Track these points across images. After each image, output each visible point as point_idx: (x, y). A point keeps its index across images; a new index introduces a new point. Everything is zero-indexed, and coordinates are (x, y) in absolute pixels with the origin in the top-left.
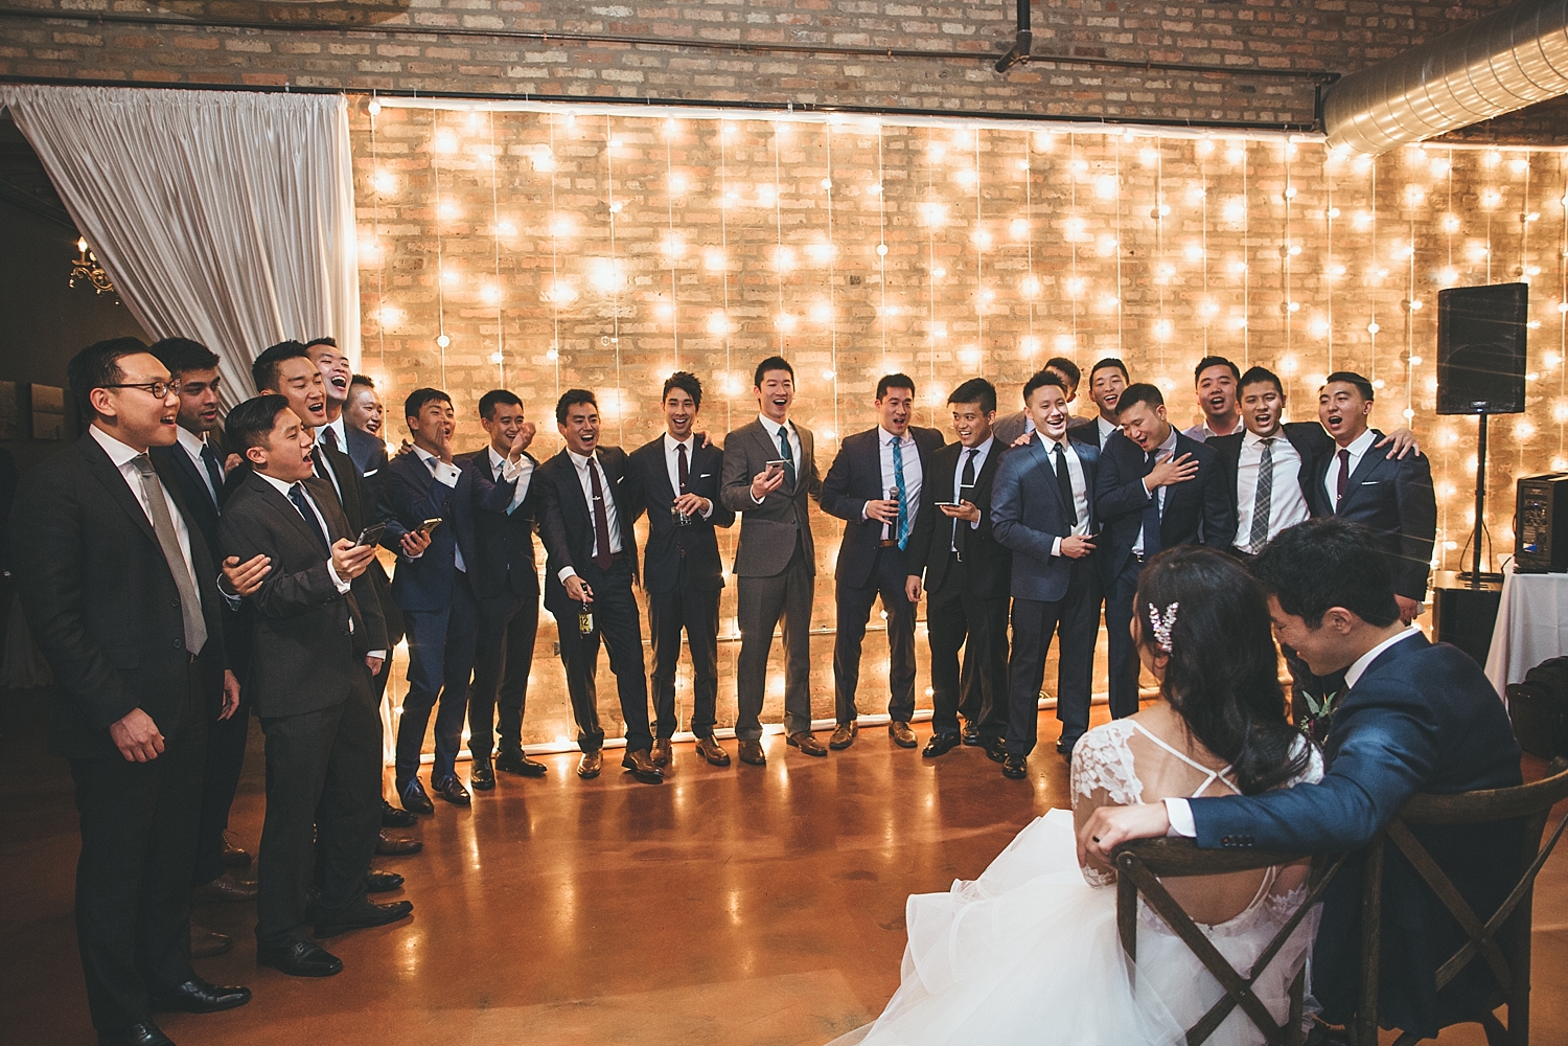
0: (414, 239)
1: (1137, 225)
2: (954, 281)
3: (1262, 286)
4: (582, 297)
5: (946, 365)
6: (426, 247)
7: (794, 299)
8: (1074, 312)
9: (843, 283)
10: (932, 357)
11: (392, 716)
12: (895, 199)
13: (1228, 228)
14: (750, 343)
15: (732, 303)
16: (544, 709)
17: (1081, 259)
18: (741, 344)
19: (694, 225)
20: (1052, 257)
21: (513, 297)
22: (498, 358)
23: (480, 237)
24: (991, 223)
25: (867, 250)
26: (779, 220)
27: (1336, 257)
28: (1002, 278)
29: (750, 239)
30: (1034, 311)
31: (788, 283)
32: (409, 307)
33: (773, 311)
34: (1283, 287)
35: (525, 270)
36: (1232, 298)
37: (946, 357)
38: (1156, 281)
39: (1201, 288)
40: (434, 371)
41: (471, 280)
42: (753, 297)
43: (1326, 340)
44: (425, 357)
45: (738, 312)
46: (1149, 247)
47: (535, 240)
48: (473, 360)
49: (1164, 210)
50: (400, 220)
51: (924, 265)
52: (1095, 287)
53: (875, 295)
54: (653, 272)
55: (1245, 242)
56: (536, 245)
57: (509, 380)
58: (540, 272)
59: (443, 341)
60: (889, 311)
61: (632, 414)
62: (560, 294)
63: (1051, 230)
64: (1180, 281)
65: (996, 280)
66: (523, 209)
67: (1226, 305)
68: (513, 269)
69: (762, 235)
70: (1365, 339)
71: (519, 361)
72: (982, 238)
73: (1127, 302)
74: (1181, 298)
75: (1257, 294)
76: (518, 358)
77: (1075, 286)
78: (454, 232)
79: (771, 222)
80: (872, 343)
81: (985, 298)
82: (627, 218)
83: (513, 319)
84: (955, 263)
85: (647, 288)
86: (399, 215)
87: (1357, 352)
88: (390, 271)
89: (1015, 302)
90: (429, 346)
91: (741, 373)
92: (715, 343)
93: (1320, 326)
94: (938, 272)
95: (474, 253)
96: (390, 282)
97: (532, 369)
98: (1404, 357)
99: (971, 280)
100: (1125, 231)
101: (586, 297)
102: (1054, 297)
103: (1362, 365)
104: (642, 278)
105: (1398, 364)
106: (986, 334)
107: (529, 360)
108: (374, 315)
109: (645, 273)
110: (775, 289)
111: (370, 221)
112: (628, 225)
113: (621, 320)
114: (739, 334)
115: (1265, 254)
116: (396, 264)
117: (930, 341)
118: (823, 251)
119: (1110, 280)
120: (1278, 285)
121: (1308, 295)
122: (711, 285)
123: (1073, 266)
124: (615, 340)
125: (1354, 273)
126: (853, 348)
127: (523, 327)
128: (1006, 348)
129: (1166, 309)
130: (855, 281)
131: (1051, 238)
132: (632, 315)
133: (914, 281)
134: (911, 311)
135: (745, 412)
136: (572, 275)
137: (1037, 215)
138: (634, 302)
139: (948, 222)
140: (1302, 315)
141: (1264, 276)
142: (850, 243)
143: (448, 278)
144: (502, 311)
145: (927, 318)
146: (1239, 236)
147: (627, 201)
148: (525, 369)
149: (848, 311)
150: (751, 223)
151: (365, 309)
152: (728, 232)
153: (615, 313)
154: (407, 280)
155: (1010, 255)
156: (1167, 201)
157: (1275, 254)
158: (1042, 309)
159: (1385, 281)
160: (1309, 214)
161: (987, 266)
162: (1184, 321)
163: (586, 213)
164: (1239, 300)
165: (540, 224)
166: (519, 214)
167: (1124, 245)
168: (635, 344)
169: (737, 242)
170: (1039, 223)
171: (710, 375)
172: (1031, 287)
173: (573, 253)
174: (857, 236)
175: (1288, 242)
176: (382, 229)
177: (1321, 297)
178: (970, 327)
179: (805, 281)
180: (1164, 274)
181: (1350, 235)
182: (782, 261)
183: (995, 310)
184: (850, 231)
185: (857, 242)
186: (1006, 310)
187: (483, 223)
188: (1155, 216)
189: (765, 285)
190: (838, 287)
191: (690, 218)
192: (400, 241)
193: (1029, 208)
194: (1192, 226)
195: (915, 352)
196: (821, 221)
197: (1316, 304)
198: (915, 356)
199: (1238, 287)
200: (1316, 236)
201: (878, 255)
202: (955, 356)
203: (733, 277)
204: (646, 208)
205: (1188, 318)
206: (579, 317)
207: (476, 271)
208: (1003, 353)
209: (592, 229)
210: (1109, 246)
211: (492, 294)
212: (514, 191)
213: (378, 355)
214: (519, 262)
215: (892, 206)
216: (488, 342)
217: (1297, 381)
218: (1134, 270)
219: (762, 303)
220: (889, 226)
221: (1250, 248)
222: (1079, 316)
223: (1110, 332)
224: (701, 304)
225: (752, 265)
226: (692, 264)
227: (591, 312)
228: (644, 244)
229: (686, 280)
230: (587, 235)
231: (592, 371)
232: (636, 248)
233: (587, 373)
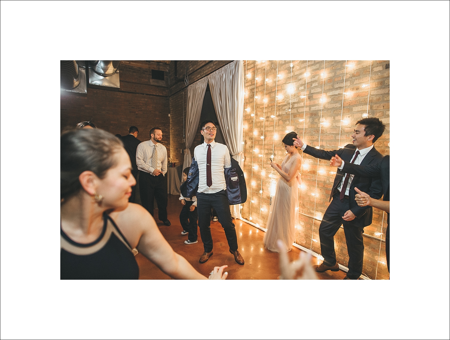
0: (253, 89)
4: (285, 97)
6: (255, 90)
7: (355, 83)
15: (329, 90)
18: (330, 106)
21: (270, 100)
23: (264, 84)
31: (352, 76)
32: (251, 107)
33: (344, 90)
35: (273, 92)
41: (262, 97)
42: (336, 86)
45: (330, 93)
47: (275, 82)
50: (251, 85)
54: (304, 84)
56: (276, 84)
58: (276, 92)
62: (280, 97)
68: (270, 92)
76: (270, 118)
78: (260, 85)
83: (270, 107)
85: (302, 90)
86: (251, 83)
88: (249, 98)
92: (321, 107)
96: (249, 101)
104: (300, 87)
108: (246, 110)
109: (301, 85)
111: (247, 86)
112: (298, 70)
113: (294, 103)
114: (329, 103)
116: (250, 96)
122: (322, 84)
124: (290, 110)
132: (297, 101)
135: (330, 133)
136: (283, 91)
138: (298, 96)
144: (268, 105)
148: (271, 121)
151: (244, 108)
153: (292, 101)
154: (252, 100)
163: (288, 70)
165: (277, 77)
166: (272, 75)
168: (297, 110)
169: (333, 64)
171: (319, 119)
173: (284, 84)
176: (249, 88)
179: (361, 73)
189: (343, 80)
190: (377, 73)
192: (251, 90)
203: (330, 80)
206: (284, 104)
209: (289, 74)
211: (266, 100)
212: (272, 69)
213: (246, 120)
214: (272, 90)
219: (341, 88)
224: (318, 93)
225: (338, 72)
226: (316, 78)
227: (287, 102)
228: (302, 75)
229: (314, 85)
230: (287, 77)
231: (286, 121)
232: (300, 77)
233: (284, 121)
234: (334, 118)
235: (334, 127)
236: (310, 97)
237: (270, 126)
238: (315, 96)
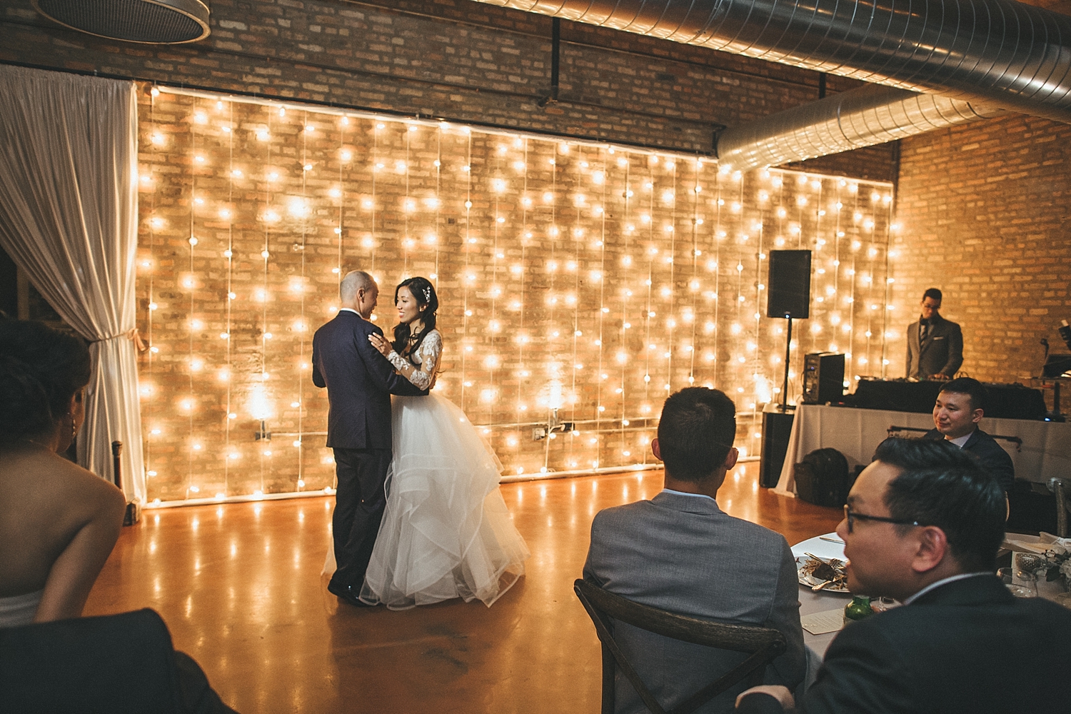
0: (176, 175)
1: (614, 200)
2: (509, 225)
3: (682, 240)
4: (283, 220)
5: (503, 274)
6: (184, 181)
7: (414, 230)
8: (577, 247)
9: (444, 222)
10: (495, 269)
11: (146, 475)
12: (477, 175)
13: (665, 206)
14: (386, 254)
15: (377, 230)
16: (247, 474)
17: (582, 218)
18: (381, 255)
19: (356, 181)
20: (566, 215)
21: (239, 216)
22: (229, 254)
23: (219, 178)
24: (532, 193)
25: (459, 204)
26: (407, 182)
27: (722, 226)
28: (537, 226)
29: (390, 192)
30: (555, 246)
31: (411, 220)
32: (170, 218)
33: (401, 236)
34: (693, 241)
35: (248, 201)
36: (665, 246)
37: (503, 269)
38: (624, 233)
39: (649, 239)
40: (185, 259)
41: (213, 204)
42: (390, 227)
43: (715, 272)
44: (180, 250)
45: (380, 235)
46: (621, 213)
47: (255, 183)
48: (212, 254)
49: (630, 194)
50: (167, 163)
51: (492, 215)
52: (589, 235)
53: (463, 231)
54: (329, 208)
55: (674, 214)
56: (256, 186)
57: (234, 268)
58: (257, 203)
59: (193, 241)
60: (471, 240)
61: (312, 293)
62: (269, 217)
63: (566, 200)
64: (637, 234)
65: (534, 226)
66: (249, 163)
67: (662, 249)
68: (240, 200)
69: (397, 190)
70: (735, 273)
71: (241, 257)
72: (526, 202)
73: (607, 244)
74: (637, 244)
75: (679, 244)
76: (240, 255)
77: (578, 233)
78: (203, 173)
79: (403, 182)
80: (460, 259)
81: (527, 236)
82: (314, 174)
83: (239, 230)
84: (510, 215)
85: (325, 217)
86: (167, 160)
87: (732, 280)
88: (159, 194)
89: (544, 240)
90: (183, 243)
91: (380, 272)
92: (365, 253)
93: (712, 265)
94: (500, 220)
95: (216, 188)
96: (159, 202)
97: (249, 262)
98: (756, 285)
99: (520, 226)
100: (608, 204)
101: (285, 221)
102: (566, 238)
103: (734, 288)
104: (322, 210)
105: (753, 288)
106: (527, 257)
107: (248, 256)
108: (147, 221)
109: (324, 208)
110: (403, 223)
111: (147, 162)
112: (315, 178)
113: (307, 235)
114: (380, 249)
115: (684, 222)
116: (164, 190)
117: (494, 260)
118: (433, 202)
119: (599, 231)
120: (690, 240)
121: (706, 247)
122: (364, 218)
123: (578, 221)
124: (302, 247)
125: (731, 236)
126: (449, 261)
127: (245, 236)
128: (538, 266)
129: (629, 250)
130: (451, 221)
131: (566, 204)
132: (314, 233)
133: (486, 224)
134: (483, 241)
136: (278, 206)
137: (558, 191)
138: (316, 225)
139: (508, 191)
140: (703, 258)
141: (683, 235)
142: (449, 199)
143: (198, 202)
144: (232, 225)
145: (493, 246)
146: (670, 211)
147: (315, 163)
148: (244, 262)
149: (447, 239)
150: (391, 182)
151: (141, 217)
152: (377, 188)
153: (303, 231)
154: (170, 201)
155: (542, 212)
156: (631, 188)
157: (689, 223)
158: (559, 245)
159: (747, 241)
160: (708, 201)
161: (529, 218)
162: (639, 257)
163: (288, 169)
164: (669, 247)
165: (259, 173)
166: (245, 166)
167: (607, 212)
168: (316, 250)
169: (381, 193)
170: (559, 195)
172: (554, 232)
173: (279, 192)
174: (455, 195)
175: (696, 216)
176: (155, 168)
177: (713, 248)
178: (517, 252)
179: (422, 219)
180: (629, 230)
181: (729, 215)
182: (408, 206)
183: (532, 244)
184: (450, 192)
185: (454, 199)
186: (538, 244)
187: (222, 169)
188: (625, 196)
189: (397, 220)
190: (441, 225)
191: (354, 177)
192: (166, 176)
193: (554, 186)
194: (644, 203)
195: (485, 265)
196: (433, 185)
197: (711, 252)
198: (485, 268)
199: (668, 240)
200: (712, 214)
201: (466, 207)
202: (508, 269)
203: (378, 214)
204: (326, 169)
205: (640, 255)
206: (281, 232)
207: (216, 199)
208: (536, 269)
209: (292, 178)
210: (598, 211)
211: (226, 214)
212: (243, 151)
213: (148, 247)
214: (244, 195)
215: (475, 179)
216: (222, 243)
217: (699, 294)
218: (612, 226)
219: (394, 231)
220: (472, 190)
221: (676, 218)
222: (580, 250)
223: (597, 261)
224: (358, 229)
225: (390, 208)
226: (353, 204)
227: (289, 229)
228: (324, 190)
229: (348, 214)
230: (288, 182)
231: (288, 265)
232: (319, 192)
233: (284, 266)
234: (387, 273)
235: (386, 285)
236: (345, 233)
237: (241, 272)
238: (351, 233)
